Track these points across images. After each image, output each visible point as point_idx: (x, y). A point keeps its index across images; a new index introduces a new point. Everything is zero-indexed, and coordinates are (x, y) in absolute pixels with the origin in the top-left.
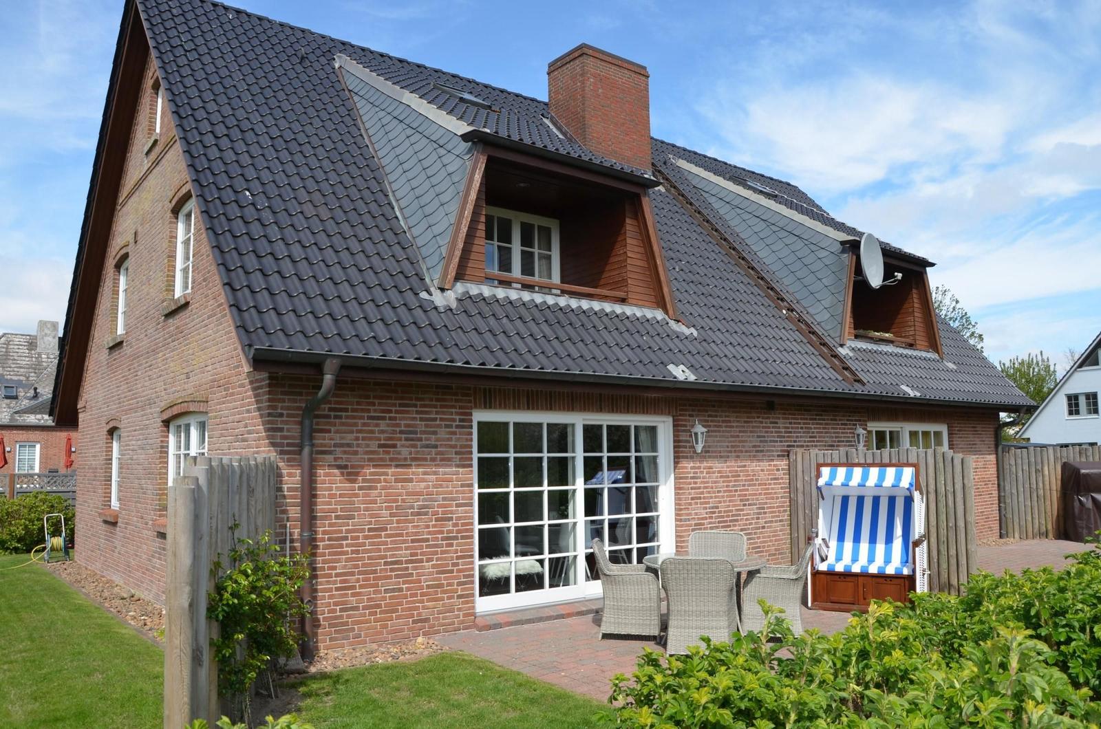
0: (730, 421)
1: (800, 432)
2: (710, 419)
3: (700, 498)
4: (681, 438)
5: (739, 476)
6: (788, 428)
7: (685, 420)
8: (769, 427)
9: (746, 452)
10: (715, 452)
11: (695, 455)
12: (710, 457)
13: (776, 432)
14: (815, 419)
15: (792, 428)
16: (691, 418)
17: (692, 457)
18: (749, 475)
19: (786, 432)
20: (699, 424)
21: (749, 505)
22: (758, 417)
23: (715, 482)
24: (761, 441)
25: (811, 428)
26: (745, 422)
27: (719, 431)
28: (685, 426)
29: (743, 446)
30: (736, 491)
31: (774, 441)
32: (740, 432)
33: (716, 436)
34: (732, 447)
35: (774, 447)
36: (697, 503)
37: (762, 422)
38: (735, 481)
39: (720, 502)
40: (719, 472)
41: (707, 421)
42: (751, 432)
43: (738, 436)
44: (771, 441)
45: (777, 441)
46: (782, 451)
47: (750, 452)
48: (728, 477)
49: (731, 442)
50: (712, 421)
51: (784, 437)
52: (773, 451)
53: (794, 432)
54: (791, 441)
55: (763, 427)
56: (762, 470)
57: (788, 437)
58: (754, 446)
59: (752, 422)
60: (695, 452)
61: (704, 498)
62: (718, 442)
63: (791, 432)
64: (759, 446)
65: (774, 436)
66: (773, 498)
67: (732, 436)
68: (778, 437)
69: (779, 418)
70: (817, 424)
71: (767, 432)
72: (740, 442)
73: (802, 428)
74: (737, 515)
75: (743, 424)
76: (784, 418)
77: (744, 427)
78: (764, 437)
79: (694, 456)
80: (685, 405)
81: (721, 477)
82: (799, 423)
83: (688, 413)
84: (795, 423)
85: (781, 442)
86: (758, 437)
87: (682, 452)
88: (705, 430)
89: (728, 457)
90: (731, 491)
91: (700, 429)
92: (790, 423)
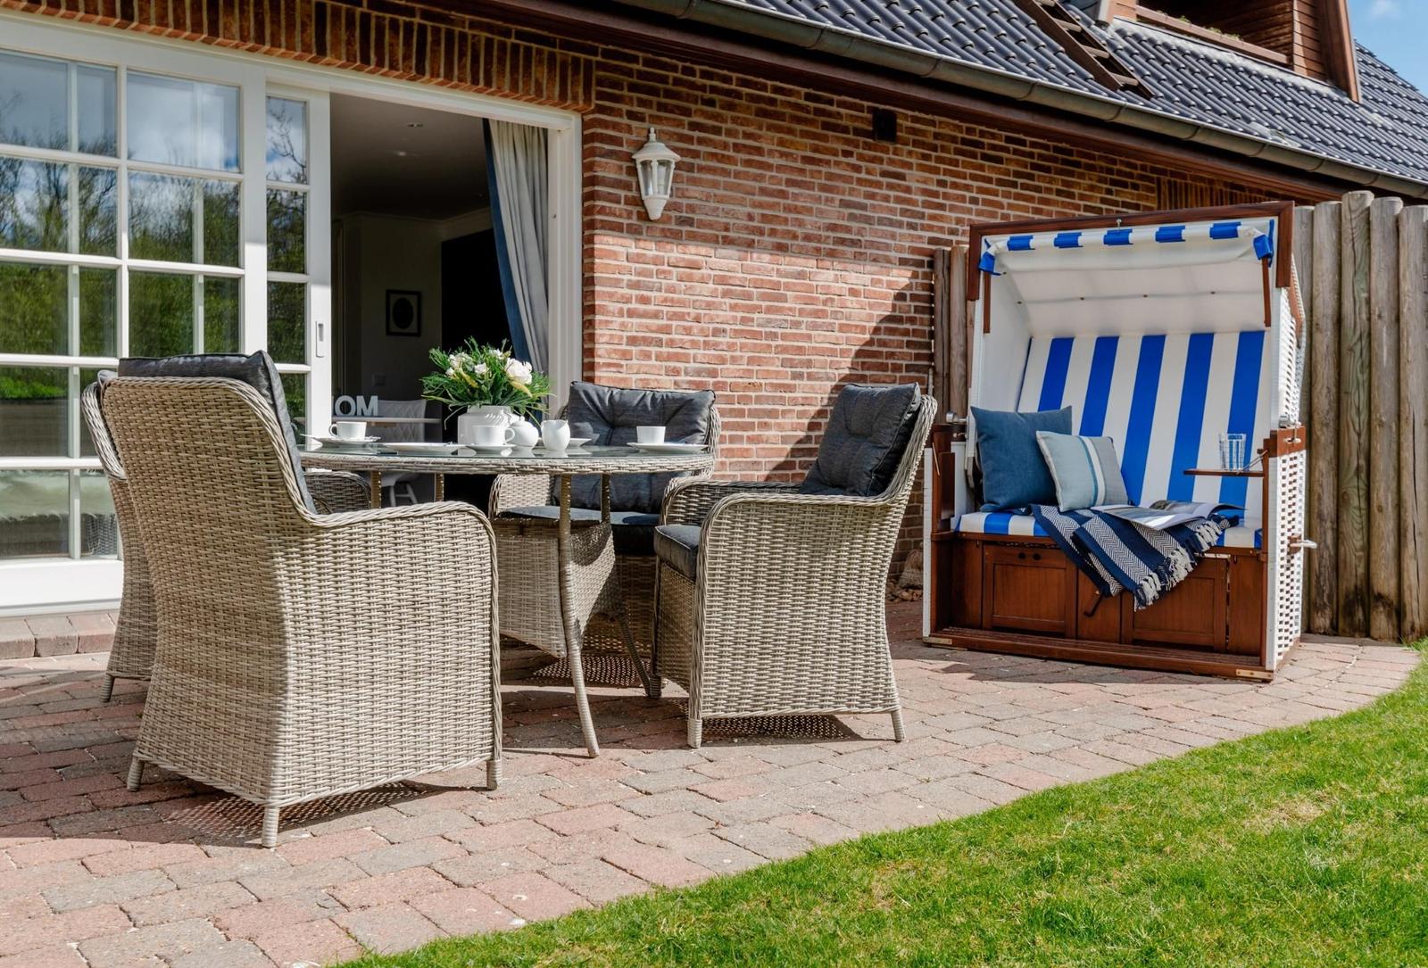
0: (759, 151)
1: (969, 211)
2: (696, 134)
3: (659, 343)
4: (600, 173)
5: (783, 299)
6: (935, 195)
7: (615, 126)
8: (878, 185)
9: (807, 238)
10: (710, 225)
11: (645, 225)
12: (693, 237)
13: (898, 200)
14: (1014, 185)
15: (946, 196)
16: (635, 124)
17: (634, 231)
18: (812, 301)
19: (927, 205)
20: (659, 139)
21: (810, 376)
22: (847, 154)
23: (709, 306)
24: (852, 217)
25: (1001, 206)
26: (806, 160)
27: (726, 173)
28: (618, 141)
29: (801, 224)
30: (774, 336)
31: (891, 223)
32: (790, 183)
33: (715, 185)
34: (764, 218)
35: (893, 236)
36: (647, 356)
37: (857, 169)
38: (769, 310)
39: (723, 361)
40: (721, 280)
41: (690, 140)
42: (824, 188)
43: (783, 194)
44: (881, 221)
45: (900, 225)
46: (914, 250)
47: (818, 239)
48: (749, 297)
49: (761, 205)
50: (701, 141)
51: (922, 216)
52: (887, 247)
53: (952, 208)
54: (941, 230)
55: (860, 181)
56: (853, 292)
57: (933, 217)
58: (833, 227)
59: (828, 163)
60: (644, 216)
61: (671, 343)
62: (721, 200)
63: (941, 207)
64: (848, 230)
65: (892, 211)
66: (883, 367)
67: (763, 191)
68: (904, 212)
69: (909, 166)
70: (1017, 197)
71: (872, 196)
72: (788, 209)
73: (974, 201)
74: (773, 400)
75: (799, 165)
76: (922, 168)
77: (802, 171)
78: (864, 207)
79: (640, 222)
80: (616, 85)
81: (725, 294)
82: (968, 188)
83: (625, 107)
84: (955, 186)
85: (912, 226)
86: (844, 204)
87: (602, 210)
88: (674, 157)
89: (750, 244)
90: (755, 335)
91: (657, 151)
92: (941, 183)
